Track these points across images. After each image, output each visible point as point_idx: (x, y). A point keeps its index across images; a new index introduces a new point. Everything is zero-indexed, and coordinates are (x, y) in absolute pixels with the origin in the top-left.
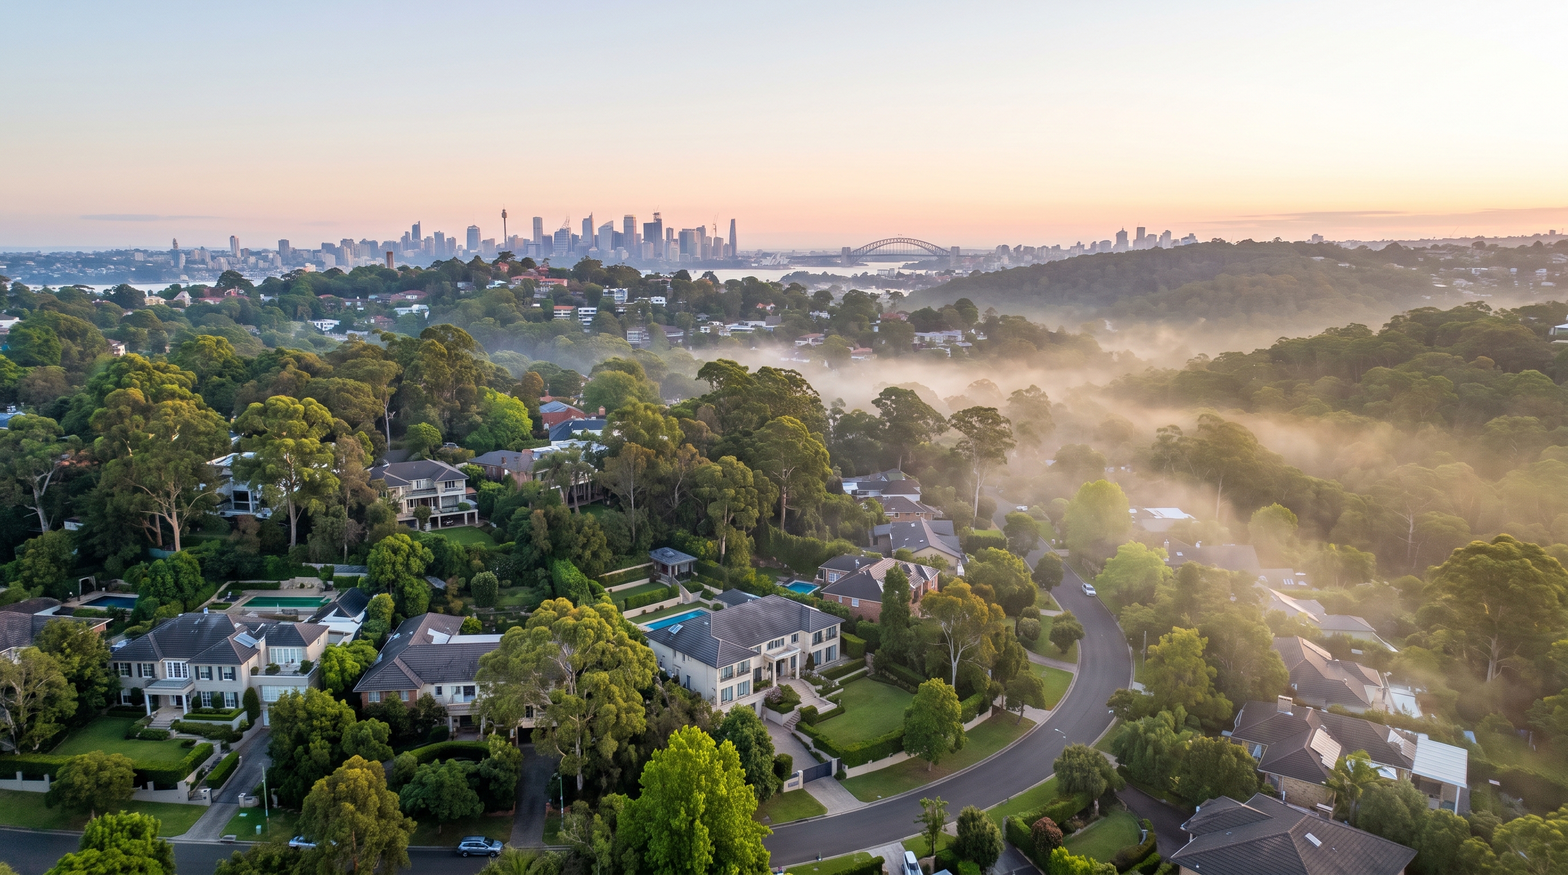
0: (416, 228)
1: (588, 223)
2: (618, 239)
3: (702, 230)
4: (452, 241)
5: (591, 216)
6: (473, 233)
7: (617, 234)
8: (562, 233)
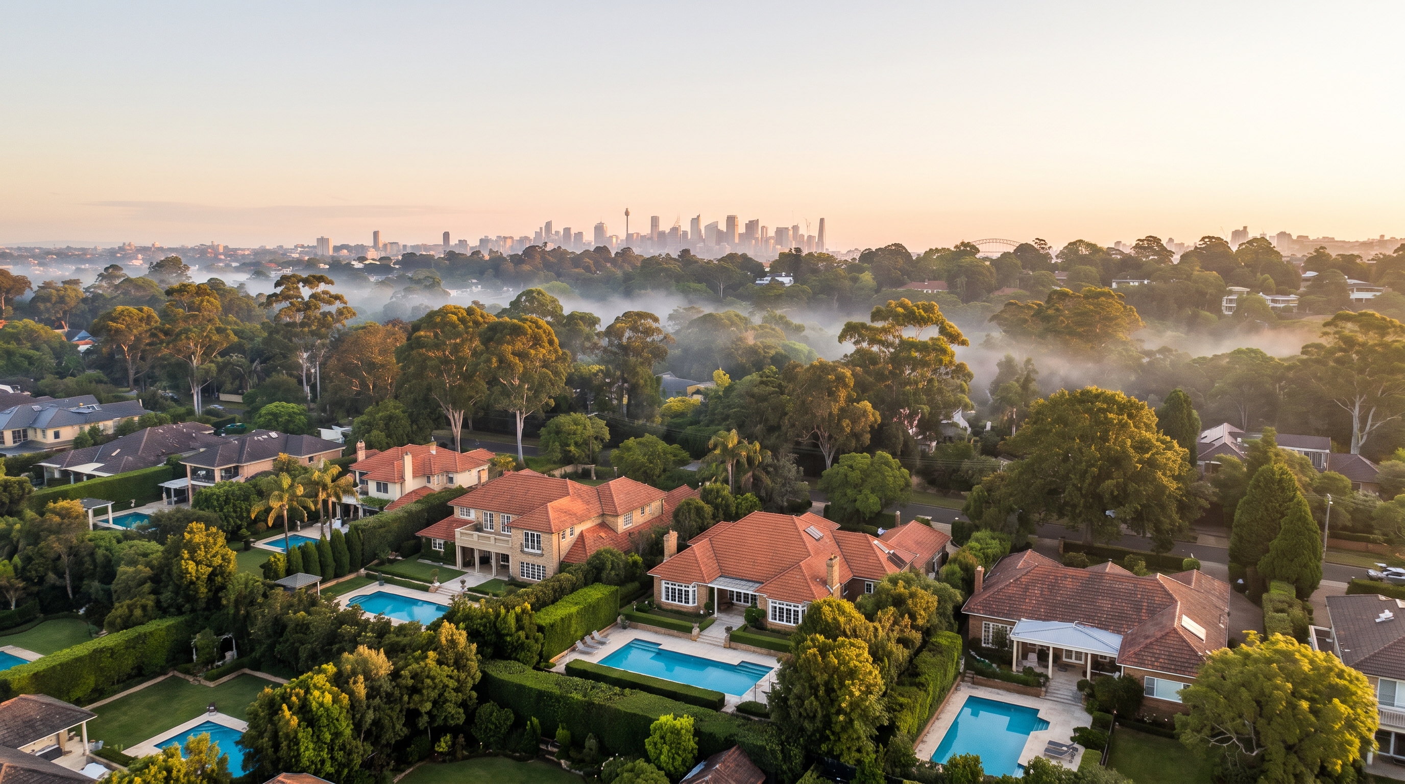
0: (548, 225)
1: (696, 221)
2: (721, 237)
3: (795, 228)
4: (579, 235)
5: (699, 216)
6: (599, 229)
7: (720, 232)
8: (675, 230)
